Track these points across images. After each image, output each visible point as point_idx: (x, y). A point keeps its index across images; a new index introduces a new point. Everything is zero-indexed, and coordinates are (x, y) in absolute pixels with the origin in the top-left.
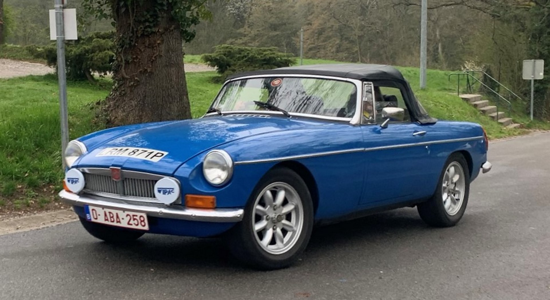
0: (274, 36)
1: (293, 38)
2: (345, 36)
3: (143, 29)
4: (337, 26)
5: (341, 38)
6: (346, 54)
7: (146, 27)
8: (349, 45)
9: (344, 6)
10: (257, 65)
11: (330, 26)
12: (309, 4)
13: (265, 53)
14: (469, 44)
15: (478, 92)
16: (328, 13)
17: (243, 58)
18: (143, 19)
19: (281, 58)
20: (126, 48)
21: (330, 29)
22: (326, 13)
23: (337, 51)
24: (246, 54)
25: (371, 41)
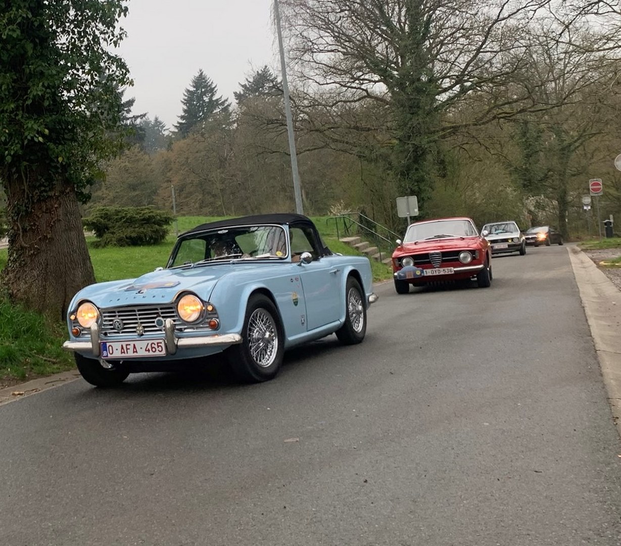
0: (134, 197)
1: (154, 197)
2: (206, 191)
3: (39, 194)
4: (196, 181)
5: (203, 194)
6: (211, 209)
7: (41, 192)
8: (212, 200)
9: (202, 160)
10: (136, 226)
11: (190, 181)
12: (165, 161)
13: (143, 212)
14: (332, 188)
15: (357, 234)
16: (187, 169)
17: (121, 219)
18: (38, 184)
19: (160, 216)
20: (22, 215)
21: (191, 185)
22: (184, 169)
23: (201, 207)
24: (124, 215)
25: (233, 194)
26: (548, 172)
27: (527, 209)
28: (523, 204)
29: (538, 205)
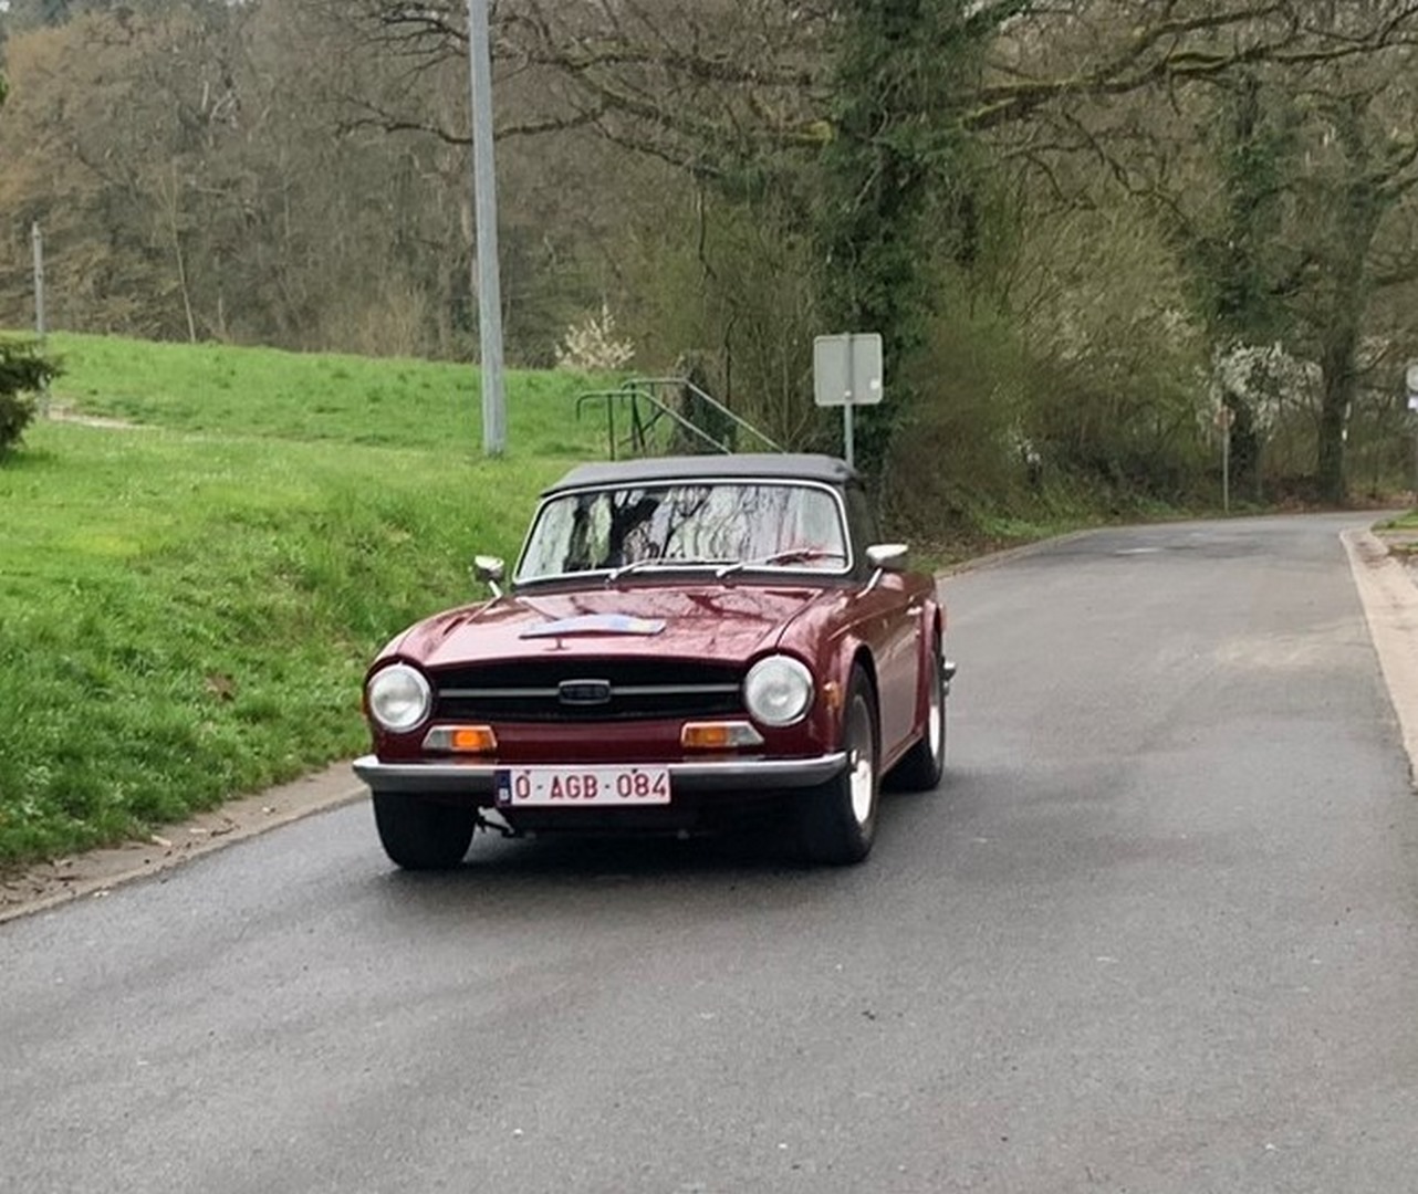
2: (126, 233)
4: (89, 191)
5: (113, 242)
8: (143, 268)
9: (115, 115)
11: (66, 192)
16: (58, 142)
21: (69, 205)
23: (103, 293)
25: (225, 253)
26: (1303, 265)
27: (1223, 387)
28: (1211, 370)
29: (1261, 379)
